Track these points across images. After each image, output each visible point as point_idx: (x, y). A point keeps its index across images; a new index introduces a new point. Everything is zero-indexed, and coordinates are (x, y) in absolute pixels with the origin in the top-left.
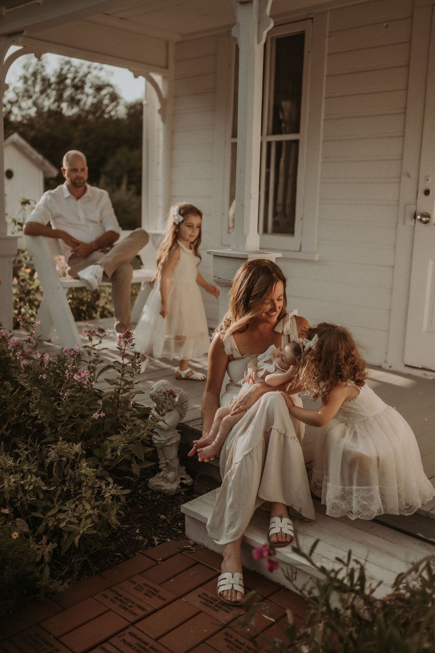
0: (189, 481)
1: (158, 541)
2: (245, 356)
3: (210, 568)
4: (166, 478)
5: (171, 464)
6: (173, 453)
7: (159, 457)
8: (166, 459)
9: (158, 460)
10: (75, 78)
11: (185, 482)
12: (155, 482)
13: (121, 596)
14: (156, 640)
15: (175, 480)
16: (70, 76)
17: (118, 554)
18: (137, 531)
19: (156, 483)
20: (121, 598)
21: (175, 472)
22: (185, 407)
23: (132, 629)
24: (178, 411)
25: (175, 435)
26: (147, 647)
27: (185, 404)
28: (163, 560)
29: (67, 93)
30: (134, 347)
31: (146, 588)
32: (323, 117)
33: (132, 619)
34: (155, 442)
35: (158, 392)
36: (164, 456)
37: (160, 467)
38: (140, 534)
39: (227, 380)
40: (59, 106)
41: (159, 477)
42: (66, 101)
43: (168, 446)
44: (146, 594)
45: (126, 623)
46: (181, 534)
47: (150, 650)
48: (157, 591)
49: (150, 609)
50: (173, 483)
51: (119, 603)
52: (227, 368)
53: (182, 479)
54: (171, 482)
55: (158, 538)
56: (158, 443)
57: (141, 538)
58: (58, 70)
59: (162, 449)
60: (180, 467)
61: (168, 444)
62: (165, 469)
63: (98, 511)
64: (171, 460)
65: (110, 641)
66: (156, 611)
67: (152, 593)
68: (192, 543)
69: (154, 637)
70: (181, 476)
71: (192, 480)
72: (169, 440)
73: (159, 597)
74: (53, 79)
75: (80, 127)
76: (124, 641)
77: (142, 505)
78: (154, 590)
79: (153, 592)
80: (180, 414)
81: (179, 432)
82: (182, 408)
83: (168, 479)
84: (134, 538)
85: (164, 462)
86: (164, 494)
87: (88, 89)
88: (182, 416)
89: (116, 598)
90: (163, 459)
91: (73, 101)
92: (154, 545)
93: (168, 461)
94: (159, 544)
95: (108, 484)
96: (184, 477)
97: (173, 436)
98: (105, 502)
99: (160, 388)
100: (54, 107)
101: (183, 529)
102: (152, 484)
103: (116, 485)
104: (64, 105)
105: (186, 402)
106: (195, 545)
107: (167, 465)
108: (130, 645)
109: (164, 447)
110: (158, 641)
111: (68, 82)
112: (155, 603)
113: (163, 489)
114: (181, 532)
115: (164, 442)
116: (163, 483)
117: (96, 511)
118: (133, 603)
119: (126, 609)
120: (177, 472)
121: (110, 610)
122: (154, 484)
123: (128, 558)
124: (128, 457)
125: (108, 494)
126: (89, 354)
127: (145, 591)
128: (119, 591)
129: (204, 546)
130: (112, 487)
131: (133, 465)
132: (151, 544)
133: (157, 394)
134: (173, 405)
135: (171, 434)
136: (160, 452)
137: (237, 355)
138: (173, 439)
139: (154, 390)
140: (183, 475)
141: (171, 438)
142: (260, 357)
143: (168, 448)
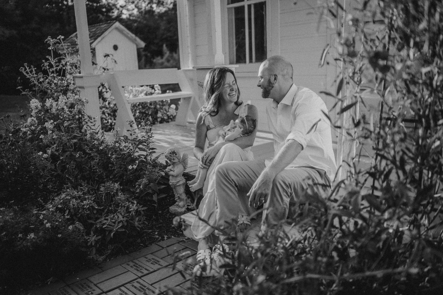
0: (192, 207)
1: (167, 238)
2: (216, 127)
3: (193, 250)
4: (178, 205)
5: (181, 197)
6: (181, 190)
7: (174, 193)
9: (174, 195)
11: (190, 207)
13: (137, 264)
14: (151, 285)
15: (184, 206)
17: (141, 244)
18: (156, 233)
19: (173, 209)
20: (137, 265)
22: (186, 162)
23: (139, 280)
24: (183, 165)
25: (182, 179)
26: (145, 288)
28: (167, 247)
31: (153, 260)
33: (140, 274)
36: (177, 192)
37: (175, 200)
38: (157, 235)
41: (175, 205)
44: (152, 263)
45: (136, 277)
46: (181, 234)
47: (146, 289)
48: (159, 262)
49: (151, 270)
51: (135, 267)
52: (206, 136)
53: (188, 206)
54: (181, 208)
55: (167, 236)
56: (172, 185)
57: (157, 236)
59: (175, 188)
60: (187, 199)
61: (178, 185)
62: (178, 200)
63: (126, 219)
64: (181, 195)
65: (125, 286)
66: (155, 271)
67: (155, 263)
68: (186, 238)
69: (150, 284)
70: (187, 204)
72: (178, 182)
73: (159, 264)
76: (133, 286)
77: (162, 220)
78: (157, 261)
79: (157, 262)
80: (184, 167)
82: (184, 163)
83: (180, 206)
84: (153, 236)
85: (177, 196)
89: (134, 265)
90: (177, 194)
93: (179, 195)
94: (167, 239)
96: (189, 204)
98: (131, 214)
101: (182, 231)
102: (171, 210)
103: (138, 205)
105: (186, 159)
106: (189, 239)
107: (179, 198)
108: (135, 287)
109: (175, 186)
110: (153, 285)
112: (156, 266)
113: (176, 211)
115: (175, 184)
116: (177, 209)
117: (125, 219)
118: (143, 267)
119: (138, 270)
120: (185, 202)
121: (129, 271)
123: (147, 246)
124: (150, 191)
125: (132, 209)
126: (131, 135)
127: (151, 262)
128: (137, 262)
129: (193, 240)
130: (136, 206)
131: (154, 196)
132: (163, 239)
133: (168, 155)
134: (179, 161)
135: (179, 179)
136: (174, 190)
137: (212, 126)
138: (181, 182)
139: (167, 152)
140: (189, 203)
141: (179, 181)
142: (225, 127)
143: (178, 187)
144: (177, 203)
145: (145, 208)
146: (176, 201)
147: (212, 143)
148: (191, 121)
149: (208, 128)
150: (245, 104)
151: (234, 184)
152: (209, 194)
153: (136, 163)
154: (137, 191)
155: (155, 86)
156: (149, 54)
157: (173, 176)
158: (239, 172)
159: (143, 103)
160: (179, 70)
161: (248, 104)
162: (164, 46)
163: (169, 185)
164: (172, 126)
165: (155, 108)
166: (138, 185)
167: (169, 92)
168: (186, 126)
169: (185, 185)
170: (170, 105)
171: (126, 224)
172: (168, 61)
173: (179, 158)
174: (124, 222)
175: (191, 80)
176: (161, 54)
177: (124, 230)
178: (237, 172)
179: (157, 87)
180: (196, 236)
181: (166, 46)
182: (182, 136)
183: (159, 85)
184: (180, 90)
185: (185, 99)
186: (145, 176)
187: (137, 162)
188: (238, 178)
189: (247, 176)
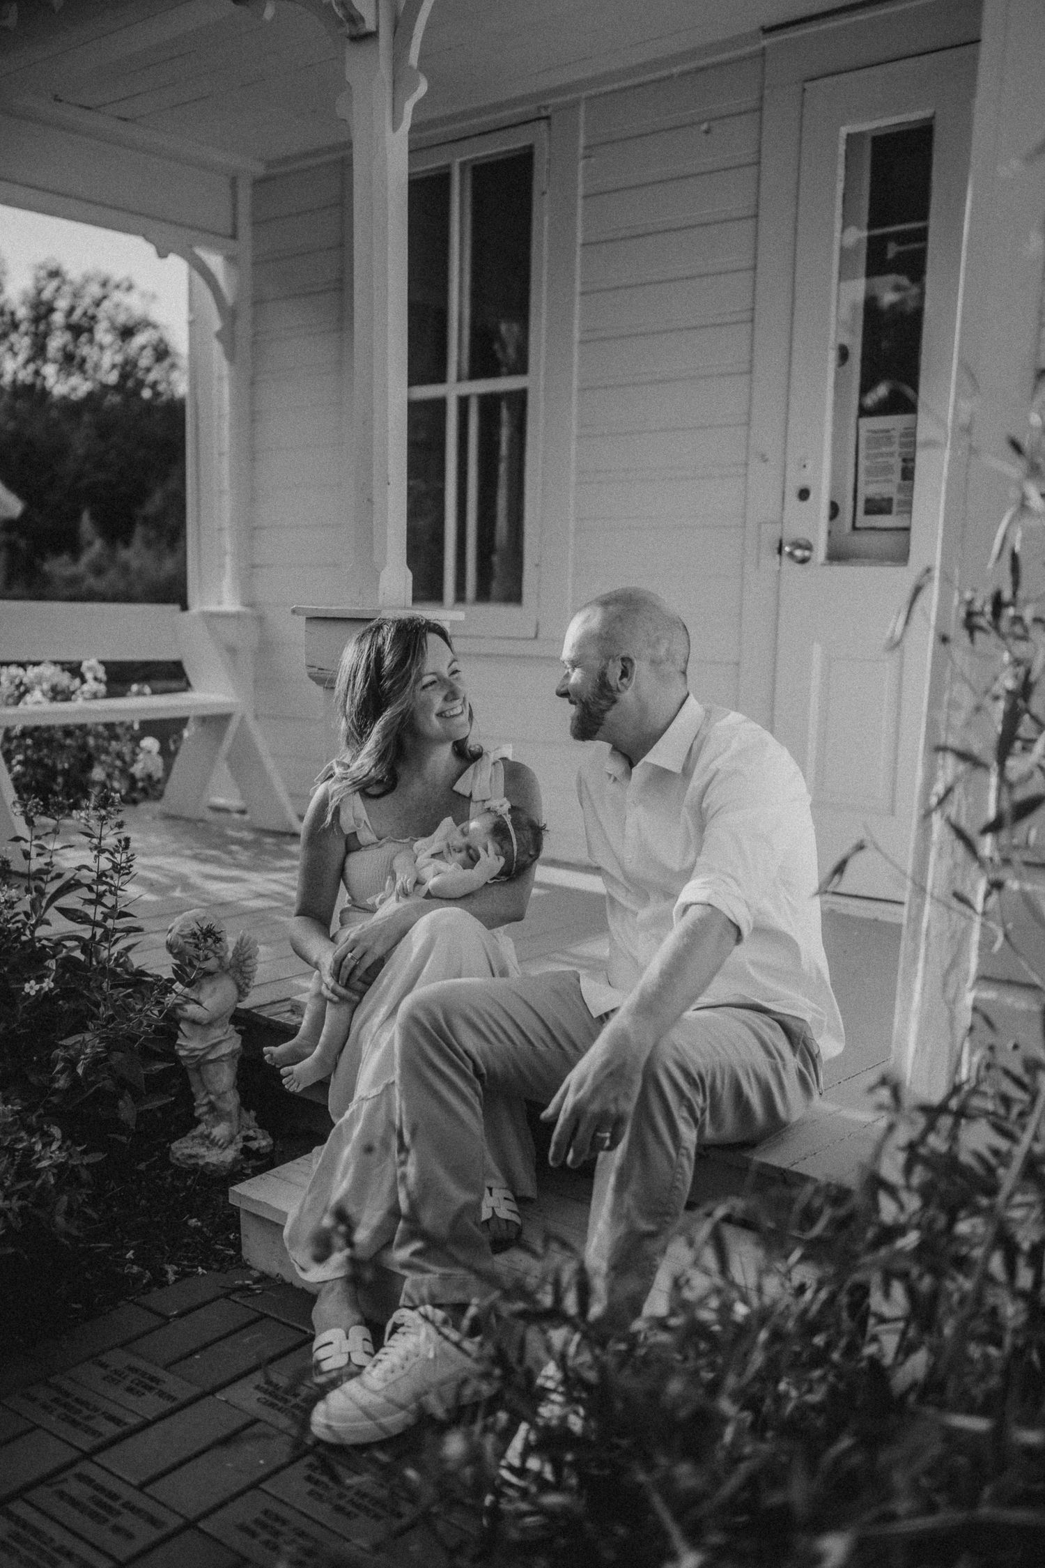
0: (264, 1143)
1: (176, 1273)
2: (384, 840)
3: (292, 1327)
4: (208, 1137)
5: (220, 1104)
6: (224, 1078)
7: (193, 1090)
8: (208, 1093)
9: (192, 1097)
10: (71, 310)
11: (254, 1145)
12: (182, 1148)
13: (68, 1395)
14: (141, 1487)
15: (231, 1142)
16: (62, 304)
17: (74, 1305)
18: (130, 1255)
19: (187, 1151)
20: (69, 1400)
21: (231, 1122)
22: (249, 969)
23: (85, 1467)
24: (233, 978)
25: (227, 1037)
26: (116, 1504)
27: (248, 962)
28: (181, 1315)
29: (56, 343)
30: (121, 830)
31: (133, 1376)
32: (577, 335)
33: (85, 1442)
34: (182, 1053)
35: (183, 937)
36: (204, 1086)
37: (196, 1115)
38: (133, 1262)
39: (343, 900)
40: (37, 373)
41: (194, 1138)
42: (55, 361)
43: (212, 1061)
44: (130, 1390)
45: (73, 1455)
46: (232, 1257)
47: (122, 1509)
48: (158, 1381)
49: (133, 1421)
50: (225, 1148)
51: (61, 1410)
52: (342, 873)
53: (247, 1138)
54: (220, 1147)
55: (176, 1268)
56: (186, 1057)
57: (135, 1269)
58: (32, 292)
59: (198, 1070)
60: (243, 1111)
61: (211, 1057)
62: (206, 1117)
63: (20, 1203)
64: (221, 1096)
65: (27, 1495)
66: (147, 1424)
67: (146, 1387)
68: (256, 1274)
69: (135, 1482)
70: (243, 1133)
71: (270, 1140)
72: (214, 1046)
73: (161, 1394)
74: (22, 313)
75: (87, 418)
76: (61, 1494)
77: (149, 1199)
78: (152, 1379)
79: (148, 1384)
80: (239, 986)
81: (239, 1032)
82: (241, 972)
83: (213, 1140)
84: (119, 1269)
85: (205, 1101)
86: (203, 1173)
87: (103, 335)
88: (242, 992)
89: (56, 1400)
90: (203, 1094)
91: (70, 361)
92: (167, 1283)
93: (212, 1097)
94: (176, 1281)
95: (48, 1141)
96: (251, 1133)
97: (222, 1038)
98: (39, 1182)
99: (189, 926)
100: (25, 376)
101: (237, 1246)
102: (178, 1154)
103: (69, 1143)
104: (50, 370)
105: (250, 957)
106: (264, 1278)
107: (212, 1107)
108: (74, 1503)
109: (201, 1063)
110: (145, 1489)
111: (58, 318)
112: (150, 1405)
113: (201, 1162)
114: (232, 1252)
115: (201, 1053)
116: (202, 1151)
117: (16, 1204)
118: (96, 1409)
119: (74, 1423)
120: (235, 1123)
121: (38, 1427)
122: (183, 1154)
123: (99, 1313)
124: (109, 1084)
125: (45, 1163)
126: (27, 855)
127: (127, 1383)
128: (67, 1385)
129: (283, 1280)
130: (60, 1148)
131: (121, 1103)
132: (159, 1280)
133: (181, 941)
134: (221, 966)
135: (217, 1033)
136: (194, 1078)
137: (366, 836)
138: (224, 1045)
139: (176, 931)
140: (249, 1129)
141: (220, 1042)
142: (420, 843)
143: (211, 1067)
144: (202, 1128)
145: (96, 1157)
146: (198, 1121)
147: (369, 901)
148: (220, 801)
149: (352, 845)
150: (493, 757)
151: (471, 1066)
152: (366, 1106)
153: (48, 969)
154: (56, 1085)
155: (85, 665)
156: (22, 543)
157: (194, 1022)
158: (491, 1023)
159: (37, 728)
160: (186, 614)
161: (504, 759)
162: (86, 517)
163: (177, 1059)
164: (148, 817)
165: (83, 747)
166: (65, 1059)
167: (140, 693)
168: (202, 820)
169: (238, 1056)
170: (136, 739)
171: (18, 1224)
172: (98, 571)
173: (222, 954)
174: (10, 1215)
175: (232, 650)
176: (71, 545)
177: (10, 1250)
178: (485, 1022)
179: (90, 669)
180: (303, 1269)
181: (94, 516)
182: (195, 857)
183: (102, 663)
184: (187, 687)
185: (204, 720)
186: (91, 1026)
187: (52, 964)
188: (486, 1046)
189: (521, 1037)
